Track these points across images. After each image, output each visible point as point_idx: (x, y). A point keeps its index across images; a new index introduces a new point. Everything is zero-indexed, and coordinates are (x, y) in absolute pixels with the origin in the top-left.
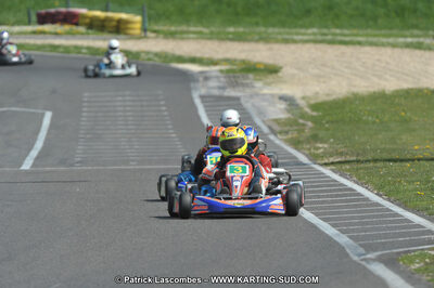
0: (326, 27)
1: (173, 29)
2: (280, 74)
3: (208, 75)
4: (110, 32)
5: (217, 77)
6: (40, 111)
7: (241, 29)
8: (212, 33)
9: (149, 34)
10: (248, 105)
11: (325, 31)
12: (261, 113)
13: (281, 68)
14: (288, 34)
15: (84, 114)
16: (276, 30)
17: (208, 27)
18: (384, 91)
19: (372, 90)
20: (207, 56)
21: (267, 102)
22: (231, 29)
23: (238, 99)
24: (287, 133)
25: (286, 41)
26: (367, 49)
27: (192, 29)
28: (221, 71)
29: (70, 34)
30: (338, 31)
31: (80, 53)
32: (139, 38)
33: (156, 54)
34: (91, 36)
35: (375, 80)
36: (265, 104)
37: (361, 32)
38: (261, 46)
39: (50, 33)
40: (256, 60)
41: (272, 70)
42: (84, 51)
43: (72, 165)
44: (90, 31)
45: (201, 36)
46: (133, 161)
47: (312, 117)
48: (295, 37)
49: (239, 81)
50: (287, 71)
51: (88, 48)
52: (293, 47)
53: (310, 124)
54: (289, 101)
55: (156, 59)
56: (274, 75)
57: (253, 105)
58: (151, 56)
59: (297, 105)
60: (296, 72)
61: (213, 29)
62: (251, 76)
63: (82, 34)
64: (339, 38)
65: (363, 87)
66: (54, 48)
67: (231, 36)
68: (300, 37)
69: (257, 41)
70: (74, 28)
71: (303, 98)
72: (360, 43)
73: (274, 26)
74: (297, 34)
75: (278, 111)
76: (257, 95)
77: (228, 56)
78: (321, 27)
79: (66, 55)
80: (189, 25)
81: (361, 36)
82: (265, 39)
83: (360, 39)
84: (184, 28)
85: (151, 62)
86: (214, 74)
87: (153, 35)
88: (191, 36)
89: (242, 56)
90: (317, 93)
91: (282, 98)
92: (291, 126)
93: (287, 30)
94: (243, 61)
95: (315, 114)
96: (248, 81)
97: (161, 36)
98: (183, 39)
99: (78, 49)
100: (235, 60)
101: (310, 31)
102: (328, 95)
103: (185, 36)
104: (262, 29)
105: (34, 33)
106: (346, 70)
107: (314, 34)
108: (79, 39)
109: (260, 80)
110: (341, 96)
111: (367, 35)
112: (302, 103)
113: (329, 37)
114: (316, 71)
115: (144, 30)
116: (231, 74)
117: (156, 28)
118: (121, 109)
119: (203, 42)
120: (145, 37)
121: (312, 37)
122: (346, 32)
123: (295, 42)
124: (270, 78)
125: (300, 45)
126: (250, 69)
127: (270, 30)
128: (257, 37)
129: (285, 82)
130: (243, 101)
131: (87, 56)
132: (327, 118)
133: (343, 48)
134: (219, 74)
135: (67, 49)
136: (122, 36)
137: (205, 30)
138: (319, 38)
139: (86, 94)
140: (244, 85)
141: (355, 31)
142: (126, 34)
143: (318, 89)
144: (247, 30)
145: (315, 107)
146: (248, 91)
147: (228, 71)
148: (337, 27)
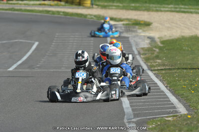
0: (178, 5)
1: (106, 4)
2: (151, 26)
3: (117, 26)
4: (76, 5)
5: (121, 27)
6: (33, 42)
7: (138, 5)
8: (124, 6)
9: (94, 6)
10: (132, 41)
11: (177, 6)
12: (137, 45)
13: (152, 23)
14: (159, 7)
15: (53, 44)
16: (154, 5)
17: (122, 3)
18: (197, 35)
19: (191, 35)
20: (119, 17)
21: (141, 40)
22: (133, 5)
23: (128, 38)
24: (145, 54)
25: (157, 11)
26: (194, 15)
27: (115, 4)
28: (123, 24)
29: (57, 5)
30: (183, 6)
31: (59, 14)
32: (89, 8)
33: (95, 16)
34: (67, 6)
35: (194, 30)
36: (140, 40)
37: (193, 7)
38: (146, 13)
39: (48, 5)
40: (141, 19)
41: (147, 24)
42: (61, 13)
43: (34, 69)
44: (67, 4)
45: (118, 7)
46: (63, 67)
47: (160, 47)
48: (162, 9)
49: (131, 29)
50: (155, 25)
51: (63, 12)
52: (160, 13)
53: (157, 50)
54: (152, 39)
55: (95, 18)
56: (148, 27)
57: (134, 41)
58: (93, 17)
59: (155, 41)
60: (159, 25)
61: (125, 4)
62: (137, 27)
63: (63, 5)
64: (182, 10)
65: (187, 33)
66: (48, 12)
67: (132, 8)
68: (164, 9)
69: (144, 10)
70: (59, 2)
71: (159, 38)
72: (191, 13)
73: (153, 3)
74: (164, 7)
75: (145, 44)
76: (137, 36)
77: (129, 17)
78: (175, 4)
79: (53, 15)
80: (113, 3)
81: (193, 9)
82: (148, 10)
83: (192, 10)
84: (111, 4)
85: (92, 19)
86: (119, 26)
87: (96, 7)
88: (114, 7)
89: (136, 18)
90: (165, 35)
91: (149, 38)
92: (149, 51)
93: (159, 5)
94: (135, 20)
95: (162, 45)
96: (135, 29)
97: (100, 7)
98: (109, 9)
99: (59, 12)
100: (131, 19)
101: (170, 6)
102: (170, 37)
103: (111, 7)
104: (148, 5)
105: (40, 4)
106: (182, 25)
107: (171, 8)
108: (61, 8)
109: (141, 29)
110: (176, 37)
111: (195, 9)
112: (158, 40)
113: (178, 9)
114: (168, 25)
115: (92, 4)
116: (128, 26)
117: (98, 3)
118: (72, 41)
119: (118, 10)
120: (93, 8)
121: (170, 9)
122: (187, 7)
123: (161, 11)
124: (146, 28)
125: (163, 13)
126: (137, 24)
127: (151, 5)
128: (144, 8)
129: (152, 30)
130: (130, 39)
131: (63, 16)
132: (167, 48)
133: (183, 15)
134: (122, 26)
135: (53, 13)
136: (81, 7)
137: (121, 5)
138: (173, 9)
139: (57, 34)
140: (132, 31)
141: (190, 7)
142: (83, 6)
143: (166, 34)
144: (140, 5)
145: (162, 42)
146: (134, 34)
147: (127, 24)
148: (183, 4)
